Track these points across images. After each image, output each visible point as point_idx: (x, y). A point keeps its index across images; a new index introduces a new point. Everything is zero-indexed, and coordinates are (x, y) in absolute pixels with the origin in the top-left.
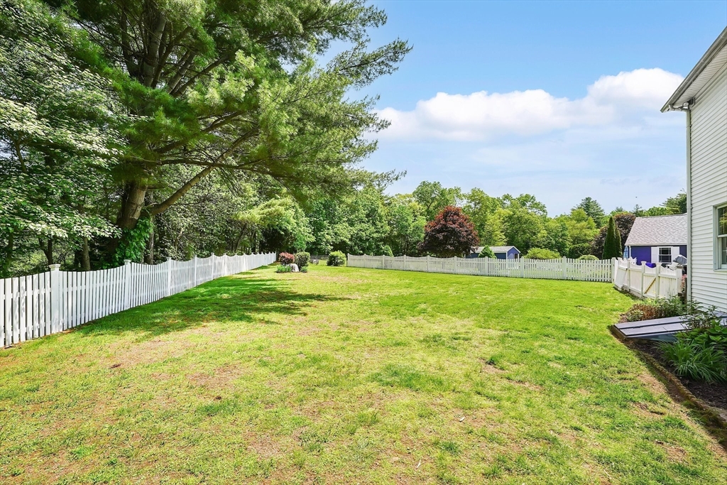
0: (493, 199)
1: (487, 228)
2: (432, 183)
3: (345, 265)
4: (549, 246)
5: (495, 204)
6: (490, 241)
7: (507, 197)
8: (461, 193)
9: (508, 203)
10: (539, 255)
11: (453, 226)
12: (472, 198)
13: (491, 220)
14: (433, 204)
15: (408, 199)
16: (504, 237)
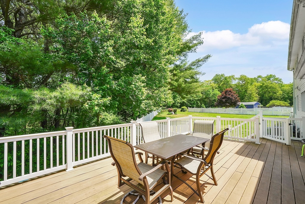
0: (252, 79)
1: (249, 92)
2: (221, 74)
3: (187, 111)
4: (284, 99)
5: (252, 81)
6: (250, 98)
7: (259, 77)
8: (235, 77)
9: (260, 79)
10: (276, 104)
11: (229, 96)
12: (240, 79)
13: (250, 89)
14: (221, 83)
15: (209, 82)
16: (257, 96)
